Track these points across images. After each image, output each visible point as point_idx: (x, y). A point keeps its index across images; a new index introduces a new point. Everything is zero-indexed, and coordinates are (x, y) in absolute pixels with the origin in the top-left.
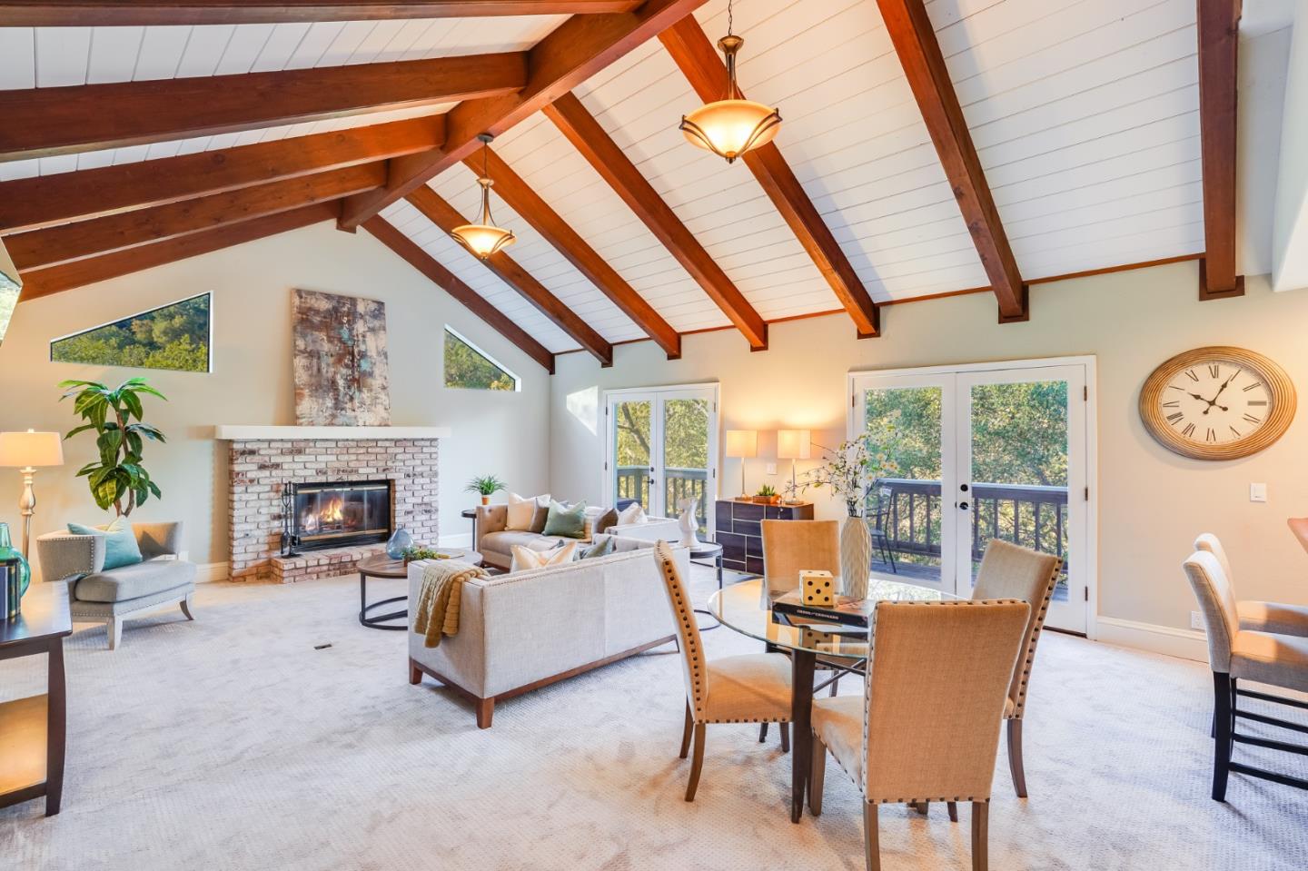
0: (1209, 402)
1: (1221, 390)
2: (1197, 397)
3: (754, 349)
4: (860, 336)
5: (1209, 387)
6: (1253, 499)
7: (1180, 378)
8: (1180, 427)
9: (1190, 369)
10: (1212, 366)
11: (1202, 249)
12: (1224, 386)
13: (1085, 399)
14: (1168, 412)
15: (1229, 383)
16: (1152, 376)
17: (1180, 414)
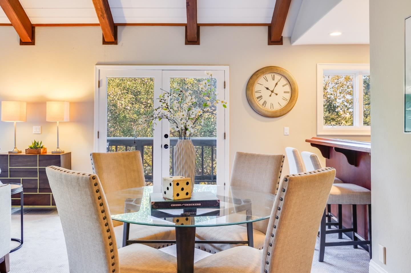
0: (271, 91)
1: (276, 86)
2: (267, 89)
3: (22, 43)
4: (105, 42)
5: (271, 84)
6: (285, 134)
7: (261, 80)
8: (262, 102)
9: (265, 75)
10: (273, 75)
11: (269, 22)
12: (277, 84)
13: (225, 88)
14: (258, 95)
15: (278, 83)
16: (251, 77)
17: (261, 96)
